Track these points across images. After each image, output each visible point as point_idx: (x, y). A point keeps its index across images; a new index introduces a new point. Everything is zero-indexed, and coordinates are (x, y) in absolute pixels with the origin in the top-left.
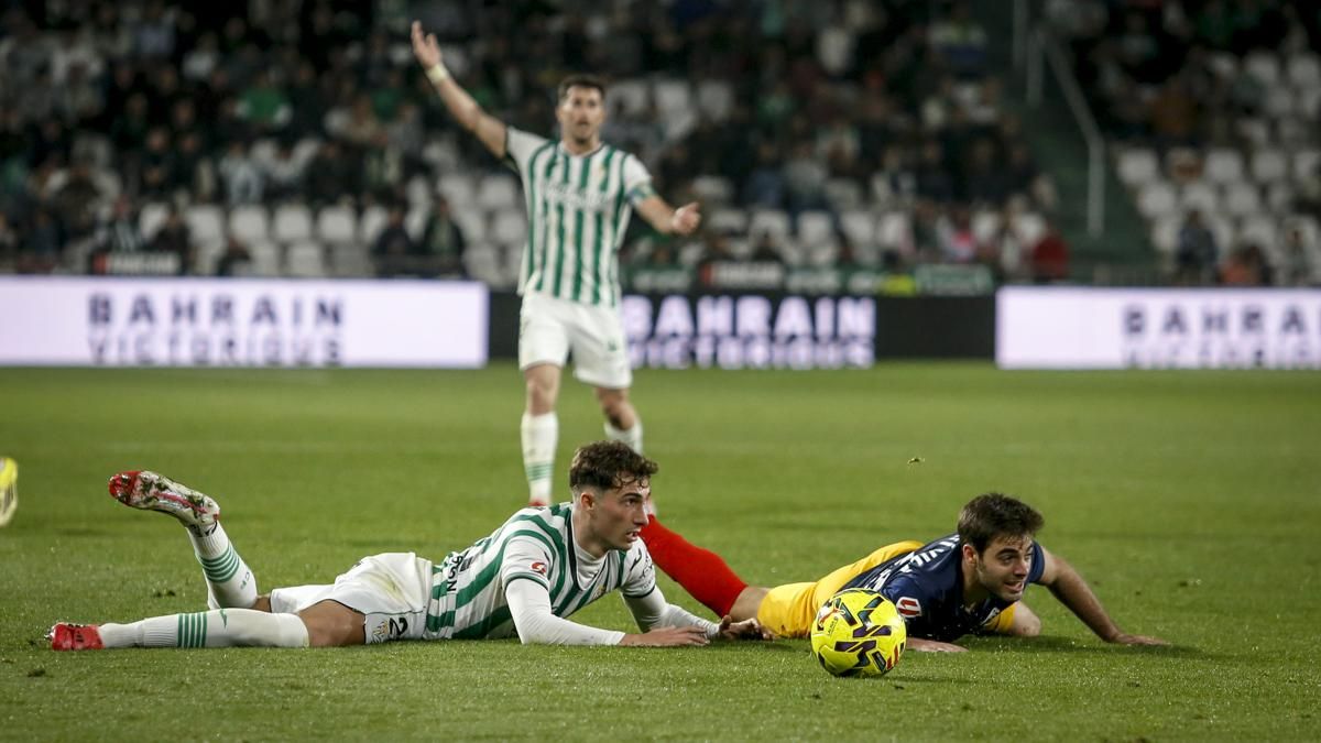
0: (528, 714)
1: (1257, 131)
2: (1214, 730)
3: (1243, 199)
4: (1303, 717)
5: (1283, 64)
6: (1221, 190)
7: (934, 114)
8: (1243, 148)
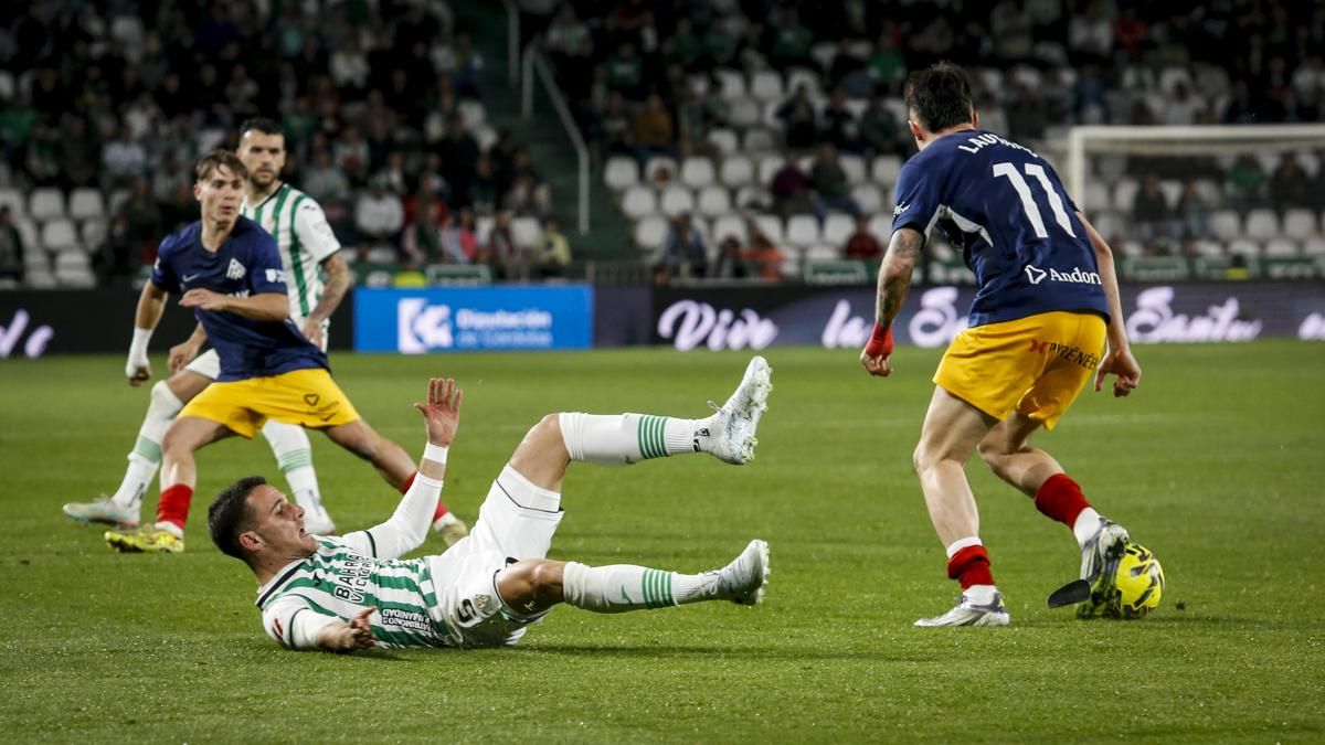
0: (112, 680)
1: (724, 140)
2: (728, 681)
3: (714, 201)
4: (805, 669)
5: (748, 82)
6: (696, 193)
7: (435, 128)
8: (714, 156)
